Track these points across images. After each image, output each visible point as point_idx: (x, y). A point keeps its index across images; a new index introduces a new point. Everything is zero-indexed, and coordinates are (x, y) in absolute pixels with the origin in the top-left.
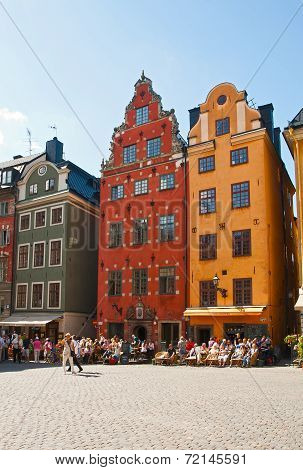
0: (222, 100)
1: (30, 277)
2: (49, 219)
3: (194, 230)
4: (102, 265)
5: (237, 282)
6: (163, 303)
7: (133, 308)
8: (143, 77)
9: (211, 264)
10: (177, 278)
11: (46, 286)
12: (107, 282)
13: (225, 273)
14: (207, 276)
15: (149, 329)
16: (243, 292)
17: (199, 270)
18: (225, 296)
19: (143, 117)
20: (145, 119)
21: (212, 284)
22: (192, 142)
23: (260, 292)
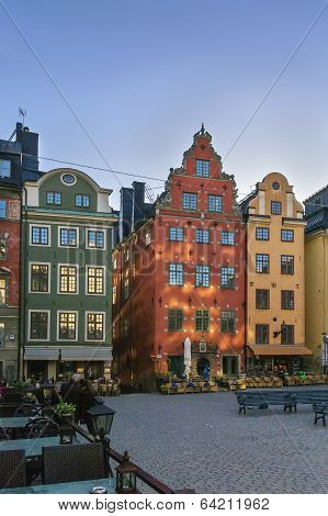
0: (276, 185)
1: (53, 303)
4: (160, 301)
7: (196, 343)
8: (203, 130)
9: (264, 312)
10: (237, 320)
12: (166, 318)
13: (275, 319)
14: (262, 321)
15: (212, 361)
16: (286, 334)
17: (255, 316)
18: (275, 336)
19: (203, 170)
21: (266, 327)
22: (251, 211)
23: (299, 335)
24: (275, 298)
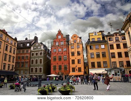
0: (75, 37)
1: (34, 66)
2: (39, 55)
3: (71, 59)
4: (52, 64)
5: (79, 68)
6: (65, 71)
7: (59, 73)
8: (60, 30)
9: (74, 65)
10: (68, 67)
11: (38, 68)
12: (53, 68)
13: (76, 66)
16: (80, 70)
17: (72, 66)
18: (77, 70)
19: (60, 37)
20: (60, 38)
21: (74, 68)
22: (70, 43)
23: (83, 70)
24: (76, 61)
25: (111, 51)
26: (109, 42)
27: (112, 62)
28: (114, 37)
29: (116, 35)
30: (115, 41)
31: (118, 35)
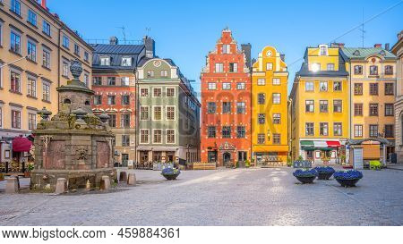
1: (151, 125)
2: (164, 94)
3: (255, 111)
4: (204, 122)
5: (275, 135)
6: (239, 142)
7: (223, 144)
9: (263, 126)
10: (247, 130)
11: (164, 131)
12: (207, 131)
14: (262, 132)
15: (232, 154)
16: (277, 138)
17: (258, 129)
18: (269, 140)
19: (227, 50)
20: (228, 52)
21: (264, 135)
22: (254, 70)
23: (284, 140)
24: (269, 119)
25: (357, 99)
26: (353, 76)
27: (353, 126)
28: (368, 65)
29: (374, 61)
30: (368, 74)
31: (377, 60)
